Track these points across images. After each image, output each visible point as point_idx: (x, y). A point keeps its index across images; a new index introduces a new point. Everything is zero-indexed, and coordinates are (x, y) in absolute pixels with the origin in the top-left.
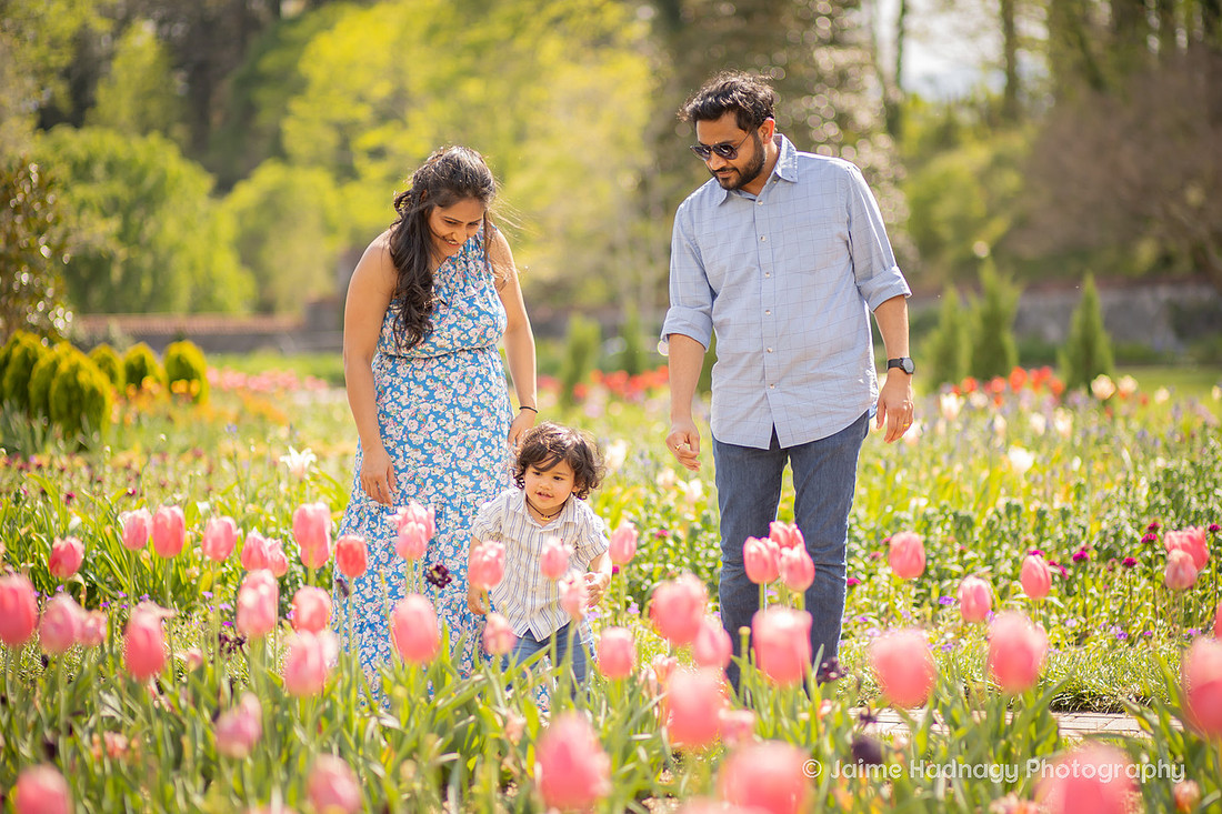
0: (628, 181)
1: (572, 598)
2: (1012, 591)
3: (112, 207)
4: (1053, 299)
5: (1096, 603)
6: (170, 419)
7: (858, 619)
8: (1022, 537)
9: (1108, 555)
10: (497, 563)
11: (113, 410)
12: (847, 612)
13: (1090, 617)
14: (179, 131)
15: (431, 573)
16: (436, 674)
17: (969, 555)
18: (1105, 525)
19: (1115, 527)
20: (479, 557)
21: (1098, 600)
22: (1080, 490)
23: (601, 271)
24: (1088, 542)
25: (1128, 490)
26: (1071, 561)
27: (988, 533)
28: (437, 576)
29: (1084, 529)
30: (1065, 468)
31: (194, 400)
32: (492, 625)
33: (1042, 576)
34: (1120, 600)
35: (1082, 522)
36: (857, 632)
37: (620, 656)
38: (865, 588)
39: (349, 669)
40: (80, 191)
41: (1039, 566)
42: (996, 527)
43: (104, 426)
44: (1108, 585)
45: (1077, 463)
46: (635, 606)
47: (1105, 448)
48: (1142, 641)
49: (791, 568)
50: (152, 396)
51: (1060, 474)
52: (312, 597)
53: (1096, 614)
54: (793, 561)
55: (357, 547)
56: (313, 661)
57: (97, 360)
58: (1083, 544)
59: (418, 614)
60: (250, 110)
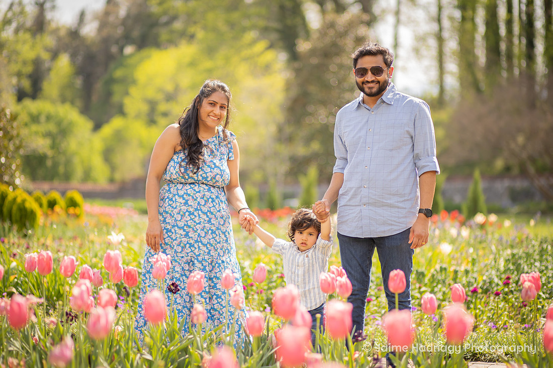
0: (273, 129)
1: (236, 298)
2: (442, 306)
3: (48, 135)
4: (458, 184)
5: (481, 312)
6: (65, 224)
7: (371, 317)
8: (447, 282)
9: (486, 291)
10: (201, 281)
11: (40, 220)
12: (366, 314)
13: (478, 319)
14: (79, 103)
15: (170, 286)
16: (171, 335)
17: (423, 289)
18: (485, 278)
19: (490, 278)
20: (192, 278)
21: (482, 311)
22: (474, 262)
23: (261, 167)
24: (478, 285)
25: (495, 262)
26: (470, 293)
27: (432, 280)
28: (172, 287)
29: (476, 279)
30: (467, 252)
31: (77, 216)
32: (196, 309)
33: (461, 294)
34: (492, 312)
35: (475, 275)
36: (371, 323)
37: (257, 325)
38: (375, 303)
39: (129, 331)
40: (34, 128)
41: (460, 289)
42: (435, 277)
43: (36, 226)
44: (487, 304)
45: (471, 250)
46: (268, 308)
47: (483, 245)
48: (503, 330)
49: (341, 286)
50: (58, 214)
51: (464, 255)
52: (107, 293)
53: (481, 318)
54: (342, 283)
55: (133, 272)
56: (103, 321)
57: (35, 198)
58: (475, 285)
59: (157, 299)
60: (109, 94)
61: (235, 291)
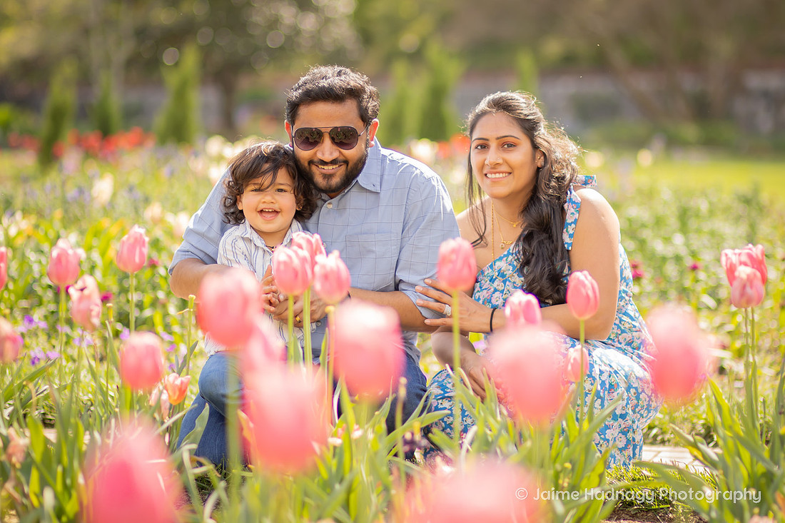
61: (82, 290)
